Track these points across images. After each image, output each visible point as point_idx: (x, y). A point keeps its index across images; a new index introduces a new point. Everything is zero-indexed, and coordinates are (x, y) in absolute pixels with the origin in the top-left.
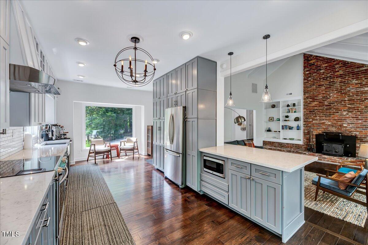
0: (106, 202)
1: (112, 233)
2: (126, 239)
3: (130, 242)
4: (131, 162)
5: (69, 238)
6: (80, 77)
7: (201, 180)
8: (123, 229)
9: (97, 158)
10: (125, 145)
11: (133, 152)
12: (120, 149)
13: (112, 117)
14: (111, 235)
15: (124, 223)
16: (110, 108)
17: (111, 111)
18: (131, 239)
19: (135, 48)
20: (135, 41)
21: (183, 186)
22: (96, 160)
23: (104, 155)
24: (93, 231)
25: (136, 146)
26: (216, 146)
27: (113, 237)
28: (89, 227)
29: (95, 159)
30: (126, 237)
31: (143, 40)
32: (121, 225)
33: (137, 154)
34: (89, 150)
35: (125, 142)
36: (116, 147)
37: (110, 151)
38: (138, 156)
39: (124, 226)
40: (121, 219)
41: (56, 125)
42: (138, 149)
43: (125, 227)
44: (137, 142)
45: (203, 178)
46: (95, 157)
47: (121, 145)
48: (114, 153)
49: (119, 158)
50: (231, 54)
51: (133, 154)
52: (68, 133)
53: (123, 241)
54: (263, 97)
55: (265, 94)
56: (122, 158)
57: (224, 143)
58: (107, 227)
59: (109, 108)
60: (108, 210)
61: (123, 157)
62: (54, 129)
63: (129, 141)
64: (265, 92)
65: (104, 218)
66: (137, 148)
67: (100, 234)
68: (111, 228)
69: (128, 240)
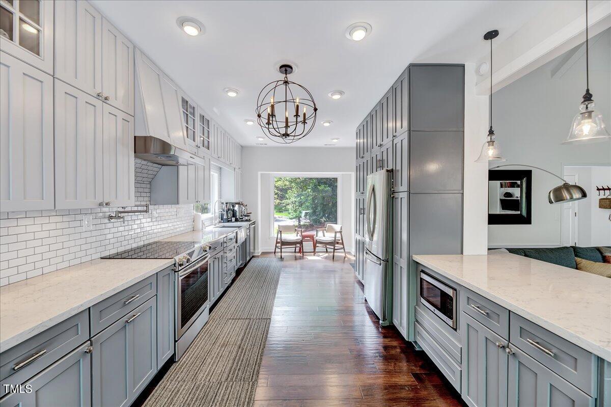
0: (260, 315)
1: (240, 361)
2: (249, 377)
3: (251, 383)
4: (330, 264)
5: (198, 348)
6: (260, 139)
7: (417, 321)
8: (255, 360)
9: (283, 250)
10: (324, 236)
11: (333, 247)
12: (316, 241)
13: (326, 192)
14: (238, 363)
15: (262, 353)
16: (324, 178)
17: (325, 183)
18: (255, 381)
19: (286, 82)
20: (286, 70)
21: (387, 323)
22: (282, 254)
23: (295, 247)
24: (223, 349)
25: (340, 239)
26: (462, 253)
27: (238, 367)
28: (222, 342)
29: (281, 252)
30: (251, 375)
31: (297, 66)
32: (257, 354)
33: (342, 252)
34: (276, 239)
35: (325, 232)
36: (312, 237)
37: (301, 243)
38: (343, 255)
39: (259, 357)
40: (262, 345)
41: (238, 204)
42: (342, 244)
43: (258, 360)
44: (341, 232)
45: (420, 318)
46: (281, 248)
47: (317, 236)
48: (308, 246)
49: (314, 255)
50: (491, 35)
51: (332, 250)
52: (251, 213)
53: (244, 378)
54: (576, 129)
55: (584, 118)
56: (319, 256)
57: (489, 249)
58: (240, 350)
59: (322, 179)
60: (256, 327)
61: (321, 254)
62: (236, 208)
63: (331, 230)
64: (584, 111)
65: (246, 336)
66: (341, 241)
67: (228, 356)
68: (243, 354)
69: (250, 380)
